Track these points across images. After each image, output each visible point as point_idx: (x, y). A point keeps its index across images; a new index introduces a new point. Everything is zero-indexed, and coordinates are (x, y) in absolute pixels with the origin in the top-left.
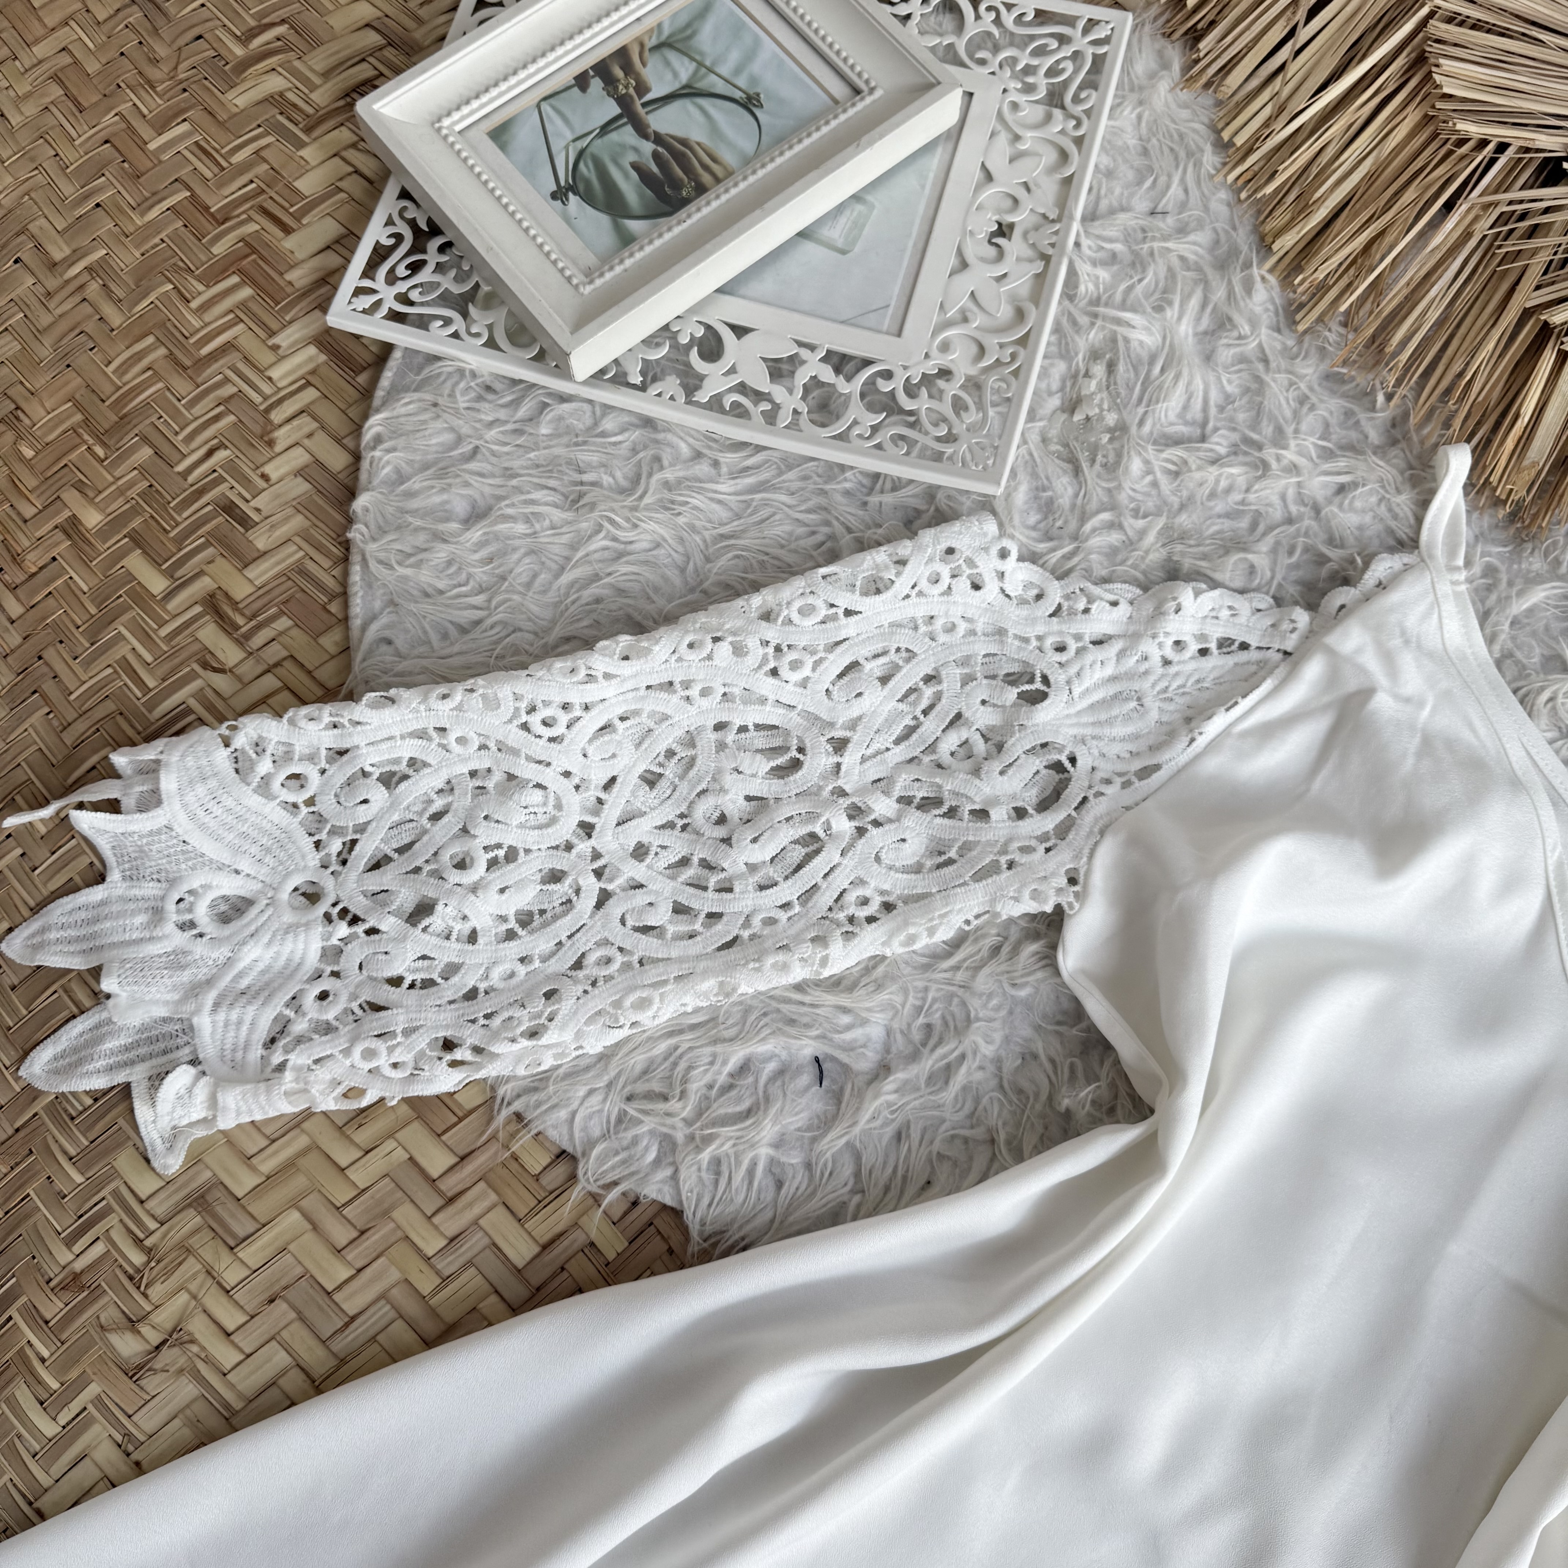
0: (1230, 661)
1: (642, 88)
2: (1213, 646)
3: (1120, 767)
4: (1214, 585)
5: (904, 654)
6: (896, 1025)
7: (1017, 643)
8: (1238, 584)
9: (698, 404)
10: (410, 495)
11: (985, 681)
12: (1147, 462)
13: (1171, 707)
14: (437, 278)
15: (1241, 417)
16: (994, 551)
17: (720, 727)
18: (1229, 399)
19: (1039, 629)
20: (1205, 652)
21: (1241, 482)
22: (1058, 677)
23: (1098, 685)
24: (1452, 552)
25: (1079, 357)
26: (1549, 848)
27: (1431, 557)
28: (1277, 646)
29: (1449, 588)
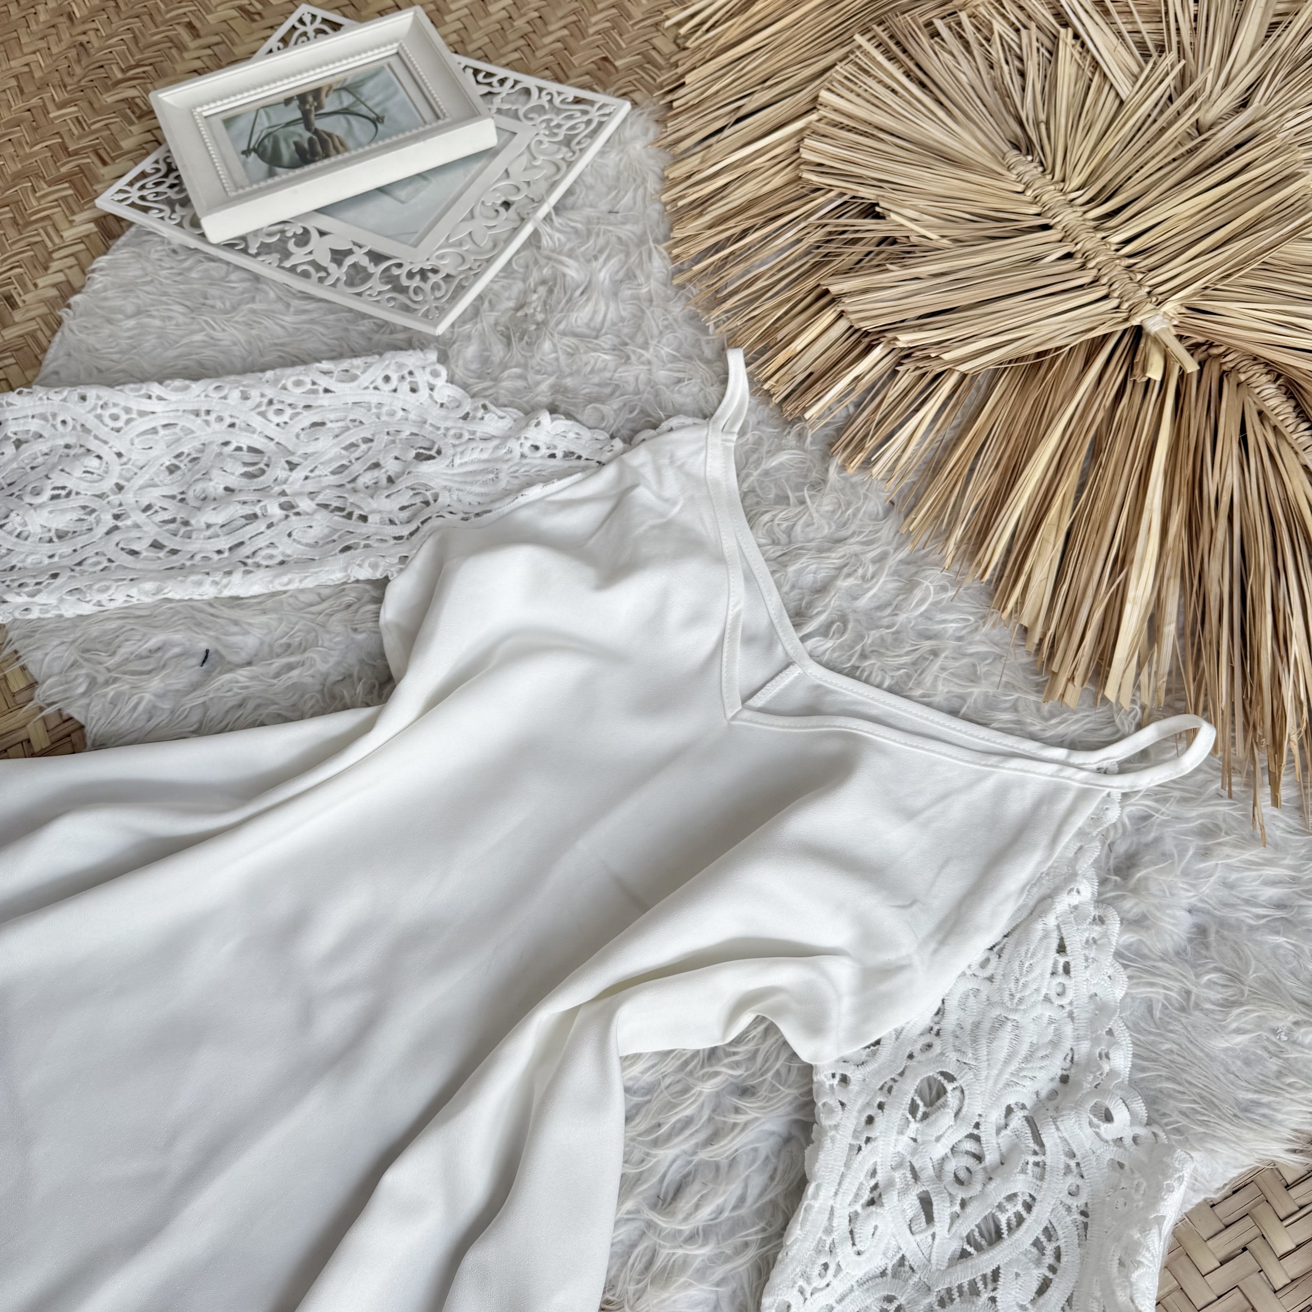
0: (567, 464)
1: (320, 107)
2: (559, 454)
3: (467, 509)
4: (569, 416)
5: (356, 423)
6: (267, 639)
7: (431, 429)
8: (591, 423)
9: (283, 268)
10: (106, 299)
11: (400, 446)
12: (555, 346)
13: (515, 481)
14: (168, 190)
15: (625, 330)
16: (428, 370)
17: (226, 444)
18: (623, 319)
19: (449, 424)
20: (553, 456)
21: (612, 365)
22: (448, 451)
23: (472, 462)
24: (733, 425)
25: (532, 281)
26: (732, 604)
27: (715, 422)
28: (597, 459)
29: (719, 442)
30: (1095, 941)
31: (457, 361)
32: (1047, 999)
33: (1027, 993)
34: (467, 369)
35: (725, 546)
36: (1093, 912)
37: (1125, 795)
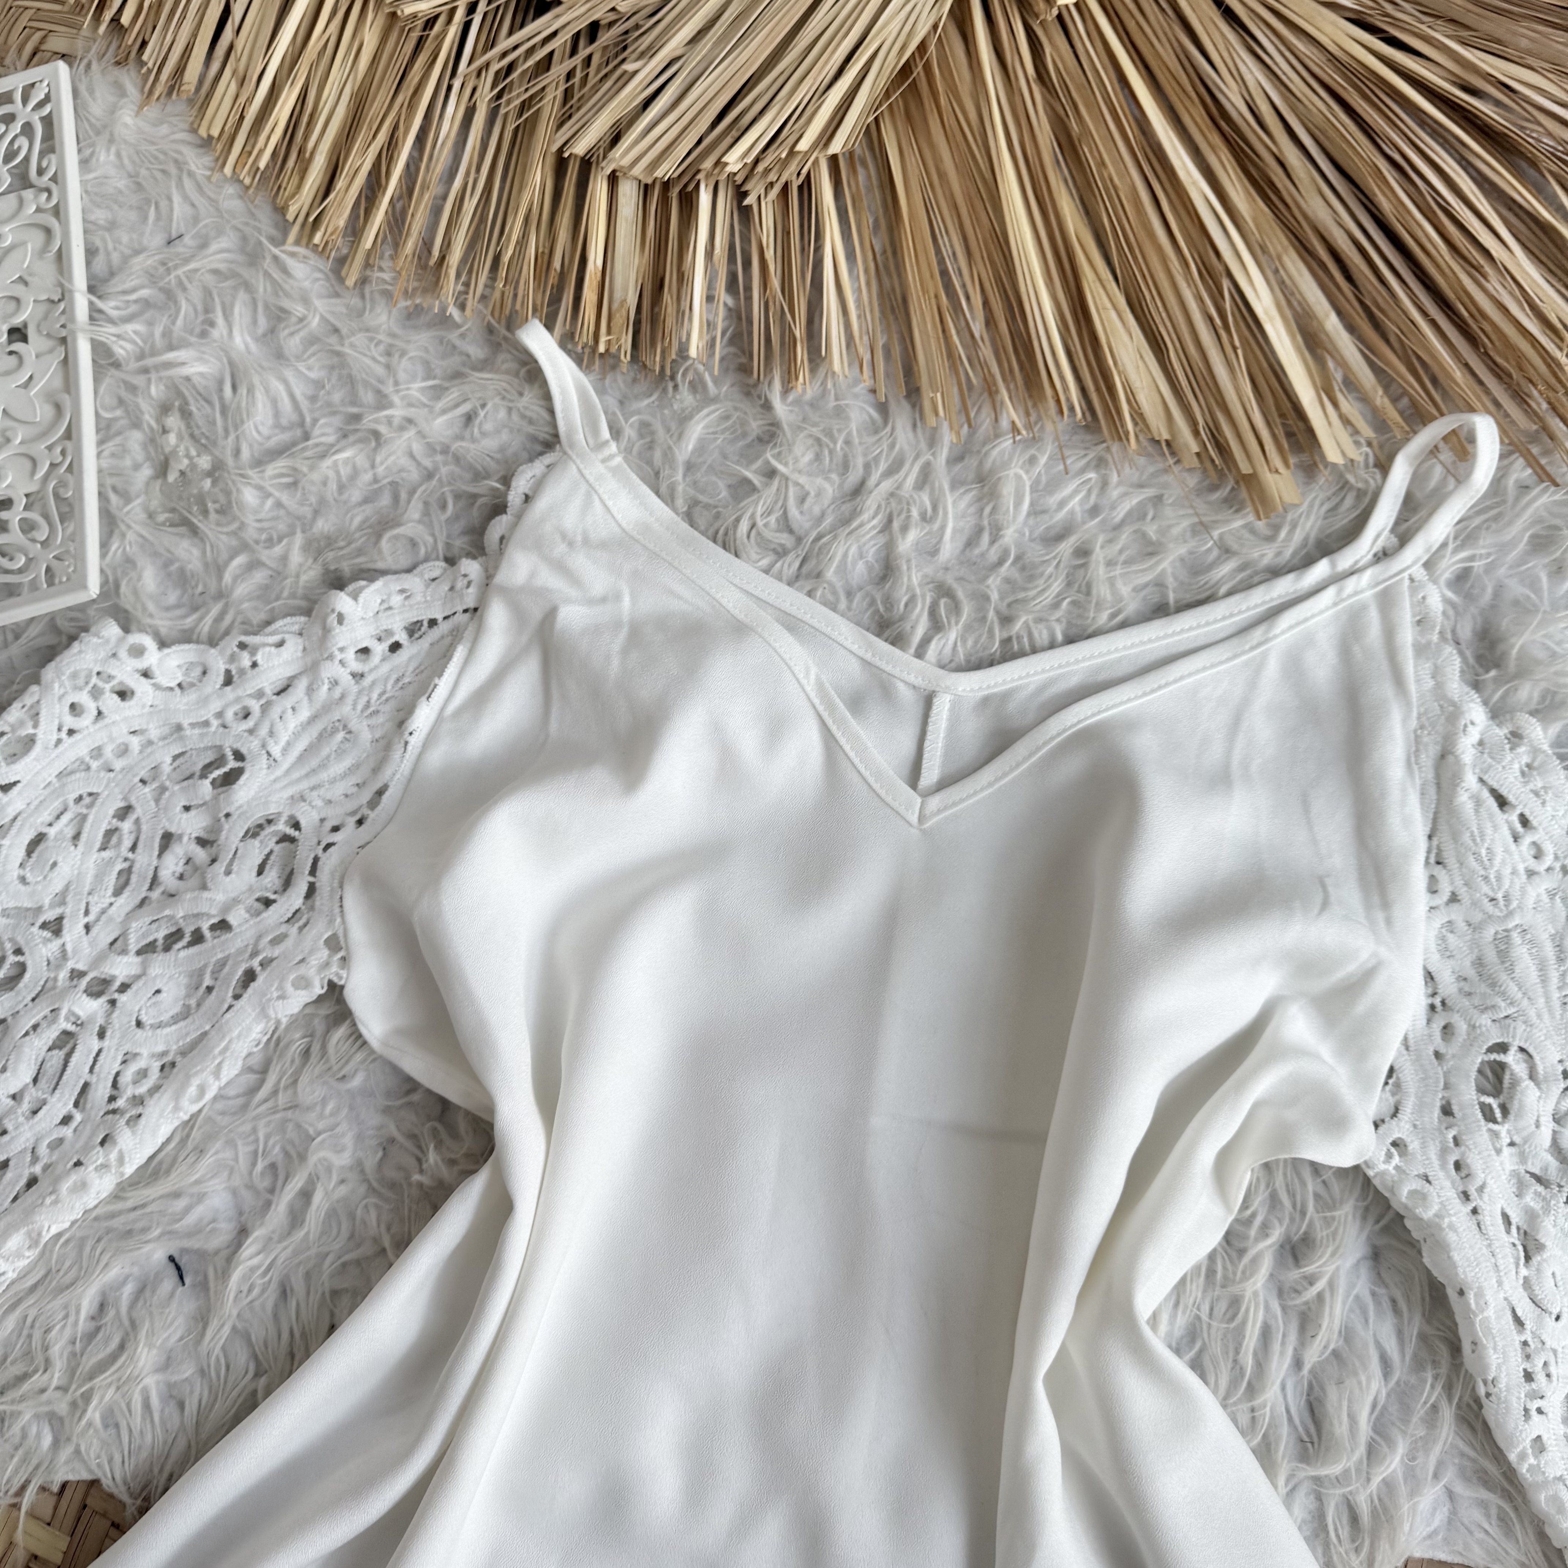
0: (424, 644)
2: (401, 636)
3: (351, 806)
4: (371, 575)
5: (87, 800)
6: (237, 1181)
7: (197, 731)
8: (404, 562)
11: (177, 788)
12: (259, 488)
13: (380, 719)
15: (337, 397)
16: (123, 654)
18: (319, 385)
19: (216, 706)
20: (395, 647)
21: (361, 461)
22: (251, 746)
23: (297, 735)
24: (595, 430)
25: (149, 418)
26: (801, 676)
27: (572, 445)
28: (460, 609)
29: (600, 468)
30: (1528, 766)
31: (144, 609)
32: (1531, 873)
33: (1506, 884)
34: (168, 609)
35: (730, 606)
36: (1501, 732)
37: (1429, 565)
